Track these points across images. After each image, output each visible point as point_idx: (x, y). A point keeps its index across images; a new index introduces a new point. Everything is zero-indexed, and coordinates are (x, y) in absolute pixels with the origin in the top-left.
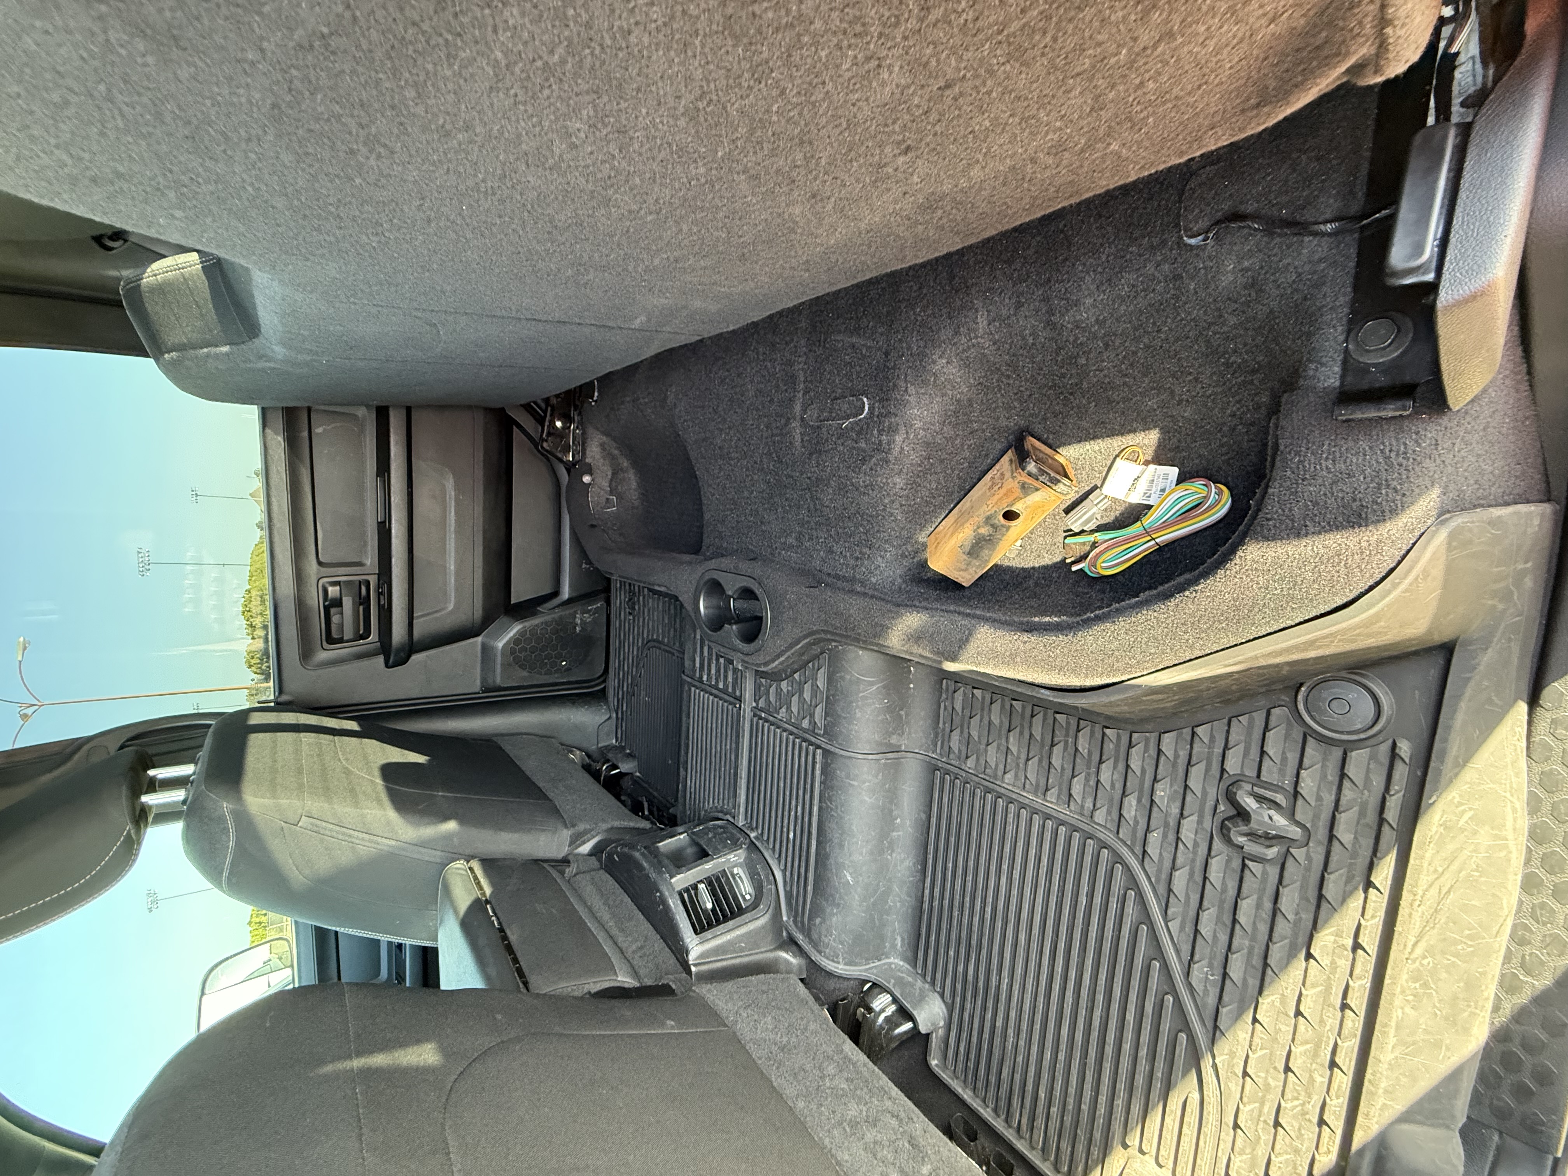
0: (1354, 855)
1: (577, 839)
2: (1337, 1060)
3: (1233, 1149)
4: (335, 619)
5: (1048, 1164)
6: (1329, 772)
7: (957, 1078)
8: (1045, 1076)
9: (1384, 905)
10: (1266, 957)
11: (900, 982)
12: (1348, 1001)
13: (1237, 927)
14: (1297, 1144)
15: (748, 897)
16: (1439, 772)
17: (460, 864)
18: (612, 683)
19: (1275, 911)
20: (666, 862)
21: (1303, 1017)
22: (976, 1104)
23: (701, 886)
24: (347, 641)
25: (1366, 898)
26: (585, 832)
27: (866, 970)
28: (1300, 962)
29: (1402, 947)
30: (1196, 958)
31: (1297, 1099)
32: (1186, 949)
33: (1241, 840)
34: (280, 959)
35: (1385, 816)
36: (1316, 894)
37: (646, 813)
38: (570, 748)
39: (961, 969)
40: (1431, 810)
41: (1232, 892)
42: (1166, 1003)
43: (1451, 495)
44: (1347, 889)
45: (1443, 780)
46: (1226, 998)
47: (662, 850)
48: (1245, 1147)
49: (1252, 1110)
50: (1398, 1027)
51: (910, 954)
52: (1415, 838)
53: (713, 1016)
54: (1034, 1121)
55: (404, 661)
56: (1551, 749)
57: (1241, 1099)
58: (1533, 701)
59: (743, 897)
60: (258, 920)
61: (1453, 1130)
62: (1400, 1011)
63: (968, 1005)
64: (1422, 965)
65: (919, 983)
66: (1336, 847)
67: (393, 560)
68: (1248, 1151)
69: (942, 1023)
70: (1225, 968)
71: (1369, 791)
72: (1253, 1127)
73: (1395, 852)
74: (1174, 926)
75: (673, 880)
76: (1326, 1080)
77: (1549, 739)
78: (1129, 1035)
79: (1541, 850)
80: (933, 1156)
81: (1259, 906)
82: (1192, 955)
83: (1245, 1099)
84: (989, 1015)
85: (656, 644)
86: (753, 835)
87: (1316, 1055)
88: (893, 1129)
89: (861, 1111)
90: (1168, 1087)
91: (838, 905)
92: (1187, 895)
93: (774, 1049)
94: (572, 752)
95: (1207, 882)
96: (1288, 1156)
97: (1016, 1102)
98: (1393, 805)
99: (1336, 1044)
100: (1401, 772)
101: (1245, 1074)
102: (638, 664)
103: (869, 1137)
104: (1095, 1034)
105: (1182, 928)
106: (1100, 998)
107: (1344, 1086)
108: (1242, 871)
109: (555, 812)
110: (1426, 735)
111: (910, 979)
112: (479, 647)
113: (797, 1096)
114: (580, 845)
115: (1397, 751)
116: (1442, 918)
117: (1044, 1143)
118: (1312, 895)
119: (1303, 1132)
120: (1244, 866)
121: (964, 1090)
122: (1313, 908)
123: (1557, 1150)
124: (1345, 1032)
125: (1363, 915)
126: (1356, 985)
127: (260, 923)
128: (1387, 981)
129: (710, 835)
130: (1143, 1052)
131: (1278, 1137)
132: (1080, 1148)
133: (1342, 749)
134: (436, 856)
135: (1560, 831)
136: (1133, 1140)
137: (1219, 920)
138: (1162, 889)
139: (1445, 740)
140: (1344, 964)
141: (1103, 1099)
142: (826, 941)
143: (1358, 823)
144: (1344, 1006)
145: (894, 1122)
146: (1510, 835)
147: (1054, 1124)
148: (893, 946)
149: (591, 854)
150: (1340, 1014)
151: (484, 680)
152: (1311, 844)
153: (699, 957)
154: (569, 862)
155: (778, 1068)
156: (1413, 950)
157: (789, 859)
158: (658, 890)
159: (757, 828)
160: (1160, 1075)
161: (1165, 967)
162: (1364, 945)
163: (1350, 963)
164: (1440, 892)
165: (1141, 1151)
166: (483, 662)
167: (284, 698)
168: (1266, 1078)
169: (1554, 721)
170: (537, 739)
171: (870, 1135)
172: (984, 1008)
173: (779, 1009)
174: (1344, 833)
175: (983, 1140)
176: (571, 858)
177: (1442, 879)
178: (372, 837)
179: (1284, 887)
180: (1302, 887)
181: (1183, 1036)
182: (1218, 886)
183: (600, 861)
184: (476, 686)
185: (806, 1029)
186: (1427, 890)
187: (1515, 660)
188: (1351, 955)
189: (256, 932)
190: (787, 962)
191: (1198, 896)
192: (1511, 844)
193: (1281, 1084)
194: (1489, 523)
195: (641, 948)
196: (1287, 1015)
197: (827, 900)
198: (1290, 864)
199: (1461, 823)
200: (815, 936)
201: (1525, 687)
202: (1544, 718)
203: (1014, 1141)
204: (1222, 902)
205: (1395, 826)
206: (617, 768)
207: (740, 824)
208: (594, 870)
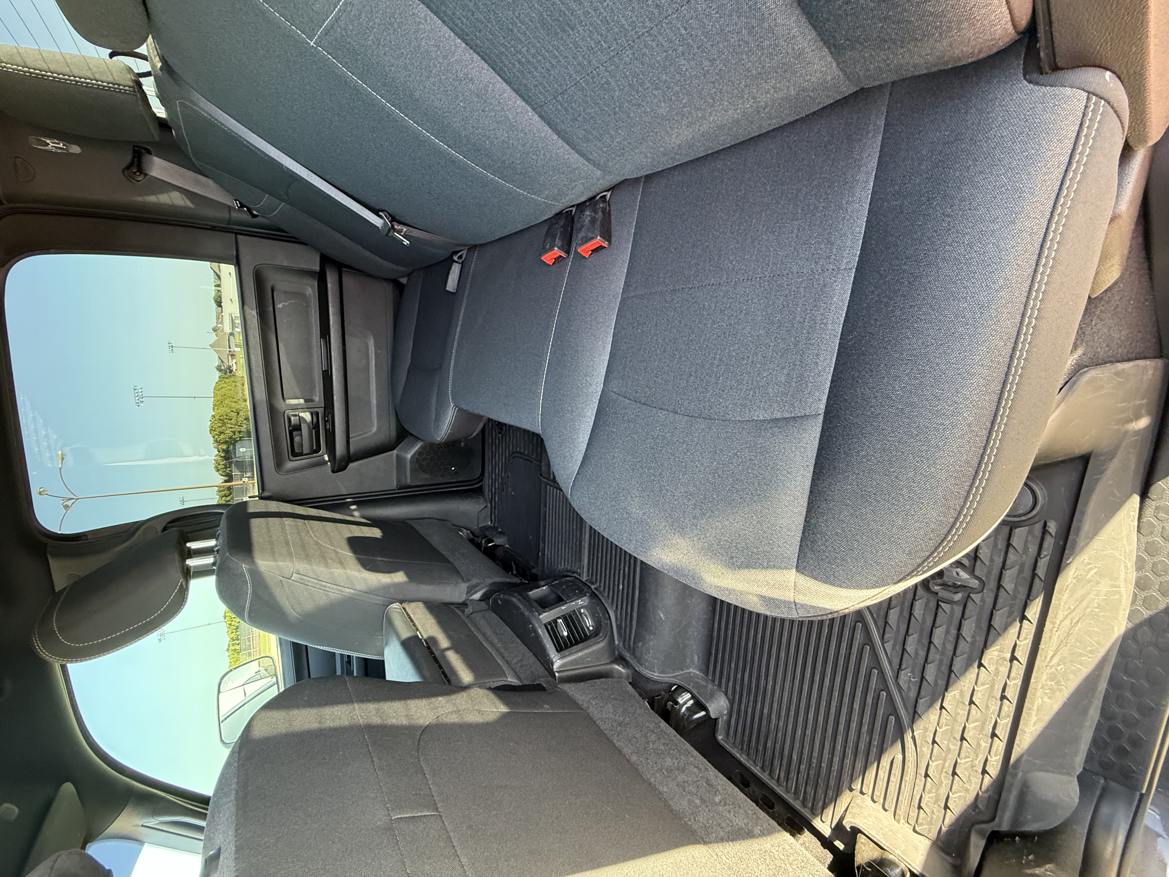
0: (1014, 598)
1: (471, 590)
2: (996, 732)
3: (924, 790)
4: (297, 439)
5: (798, 801)
6: (999, 543)
7: (736, 747)
8: (797, 745)
9: (1033, 631)
10: (951, 666)
11: (697, 685)
12: (1006, 694)
13: (932, 646)
14: (967, 786)
15: (591, 628)
16: (1075, 543)
17: (396, 605)
18: (487, 482)
19: (958, 636)
20: (535, 604)
21: (975, 704)
22: (749, 764)
23: (560, 621)
24: (306, 455)
25: (1021, 627)
26: (477, 585)
27: (673, 677)
28: (974, 669)
29: (1043, 659)
30: (903, 667)
31: (969, 757)
32: (896, 661)
33: (937, 588)
34: (266, 670)
35: (1036, 572)
36: (987, 624)
37: (515, 572)
38: (459, 528)
39: (739, 676)
40: (1068, 568)
41: (929, 623)
42: (881, 697)
43: (1089, 356)
44: (1008, 620)
45: (1078, 549)
46: (922, 693)
47: (531, 597)
48: (931, 788)
49: (938, 765)
50: (1038, 710)
51: (704, 667)
52: (1056, 587)
53: (574, 703)
54: (788, 774)
55: (344, 468)
56: (1154, 526)
57: (931, 758)
58: (1144, 495)
59: (588, 628)
60: (233, 648)
61: (1073, 776)
62: (1040, 700)
63: (744, 700)
64: (1056, 670)
65: (710, 686)
66: (1002, 592)
67: (335, 398)
68: (934, 791)
69: (726, 712)
70: (923, 673)
71: (1026, 555)
72: (938, 776)
73: (1042, 596)
74: (888, 646)
75: (541, 617)
76: (989, 745)
77: (1153, 520)
78: (855, 717)
79: (1143, 594)
80: (721, 791)
81: (947, 632)
82: (900, 665)
83: (933, 758)
84: (759, 706)
85: (519, 455)
86: (593, 587)
87: (982, 727)
88: (696, 775)
89: (674, 763)
90: (881, 751)
91: (654, 634)
92: (898, 626)
93: (615, 724)
94: (461, 531)
95: (912, 617)
96: (961, 794)
97: (776, 762)
98: (1042, 565)
99: (996, 722)
100: (1049, 543)
101: (934, 742)
102: (506, 469)
103: (680, 778)
104: (832, 717)
105: (894, 648)
106: (836, 694)
107: (1000, 748)
108: (937, 609)
109: (456, 572)
110: (1067, 517)
111: (704, 683)
112: (395, 457)
113: (632, 753)
114: (474, 594)
115: (1047, 528)
116: (1072, 639)
117: (796, 788)
118: (984, 625)
119: (971, 778)
120: (938, 606)
121: (741, 755)
122: (985, 633)
123: (1142, 788)
124: (1003, 714)
125: (1018, 638)
126: (1012, 683)
127: (235, 650)
128: (1033, 680)
129: (564, 587)
130: (865, 729)
131: (955, 782)
132: (820, 791)
133: (1009, 527)
134: (379, 600)
135: (1156, 581)
136: (856, 786)
137: (919, 641)
138: (881, 623)
139: (1080, 521)
140: (1004, 670)
141: (836, 760)
142: (646, 657)
143: (1017, 577)
144: (1003, 697)
145: (695, 770)
146: (1122, 584)
147: (803, 776)
148: (692, 661)
149: (481, 600)
150: (1000, 702)
151: (398, 480)
152: (985, 591)
153: (560, 667)
154: (467, 605)
155: (618, 736)
156: (1051, 660)
157: (620, 603)
158: (531, 623)
159: (596, 581)
160: (876, 743)
161: (882, 673)
162: (1018, 657)
163: (1008, 669)
164: (1071, 623)
165: (862, 793)
166: (397, 468)
167: (266, 494)
168: (948, 745)
169: (1157, 508)
170: (437, 521)
171: (681, 777)
172: (755, 702)
173: (616, 700)
174: (1008, 584)
175: (753, 787)
176: (468, 602)
177: (1074, 614)
178: (338, 587)
179: (965, 620)
180: (977, 619)
181: (892, 718)
182: (920, 619)
183: (488, 604)
184: (394, 485)
185: (635, 713)
186: (1063, 621)
187: (1133, 466)
188: (1009, 664)
189: (233, 656)
190: (619, 671)
191: (906, 626)
192: (1123, 590)
193: (958, 748)
194: (1115, 375)
195: (520, 661)
196: (965, 704)
197: (646, 631)
198: (970, 605)
199: (1089, 576)
200: (638, 654)
201: (1138, 484)
202: (1151, 505)
203: (775, 788)
204: (922, 630)
205: (1043, 579)
206: (492, 541)
207: (584, 580)
208: (484, 610)
